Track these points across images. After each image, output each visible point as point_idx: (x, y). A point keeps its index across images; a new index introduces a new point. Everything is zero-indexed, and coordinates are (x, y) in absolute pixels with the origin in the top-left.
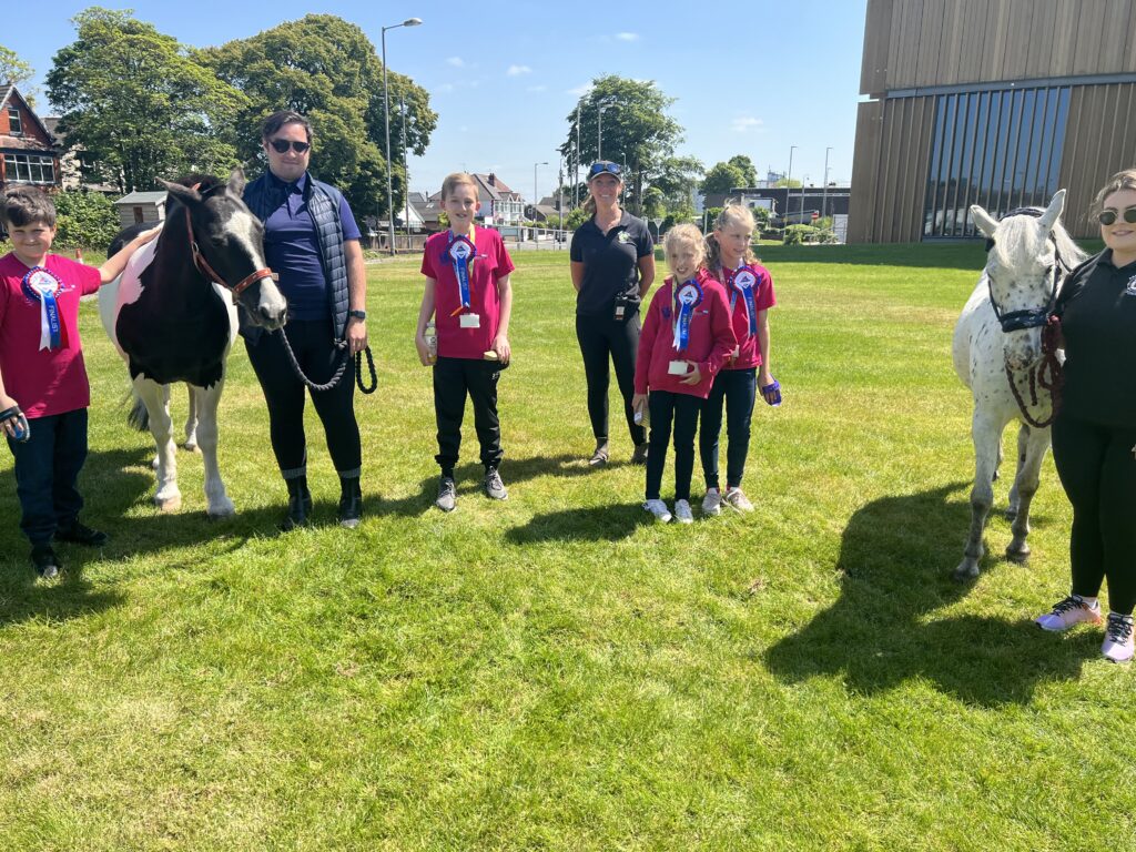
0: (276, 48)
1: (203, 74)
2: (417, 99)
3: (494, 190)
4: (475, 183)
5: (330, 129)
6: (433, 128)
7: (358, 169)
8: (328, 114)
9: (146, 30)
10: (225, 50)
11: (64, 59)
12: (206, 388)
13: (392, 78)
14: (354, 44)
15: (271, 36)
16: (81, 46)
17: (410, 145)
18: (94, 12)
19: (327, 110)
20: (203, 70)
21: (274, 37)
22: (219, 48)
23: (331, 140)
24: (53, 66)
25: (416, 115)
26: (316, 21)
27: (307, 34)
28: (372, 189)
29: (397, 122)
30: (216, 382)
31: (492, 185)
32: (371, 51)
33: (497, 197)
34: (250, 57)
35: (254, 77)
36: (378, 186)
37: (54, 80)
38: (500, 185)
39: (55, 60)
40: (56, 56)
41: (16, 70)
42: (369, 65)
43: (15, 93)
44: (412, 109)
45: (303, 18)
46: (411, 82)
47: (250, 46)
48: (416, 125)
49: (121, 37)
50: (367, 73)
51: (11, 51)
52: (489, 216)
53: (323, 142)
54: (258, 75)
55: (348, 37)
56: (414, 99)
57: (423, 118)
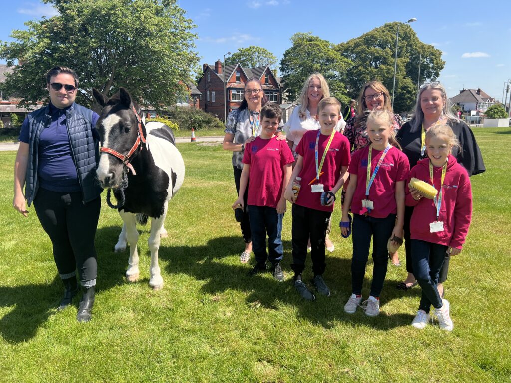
0: (369, 40)
1: (335, 55)
2: (435, 55)
3: (479, 97)
4: (338, 104)
5: (388, 73)
6: (442, 68)
7: (399, 90)
8: (388, 67)
9: (317, 39)
10: (347, 44)
11: (287, 54)
12: (155, 219)
13: (422, 47)
14: (405, 33)
15: (367, 35)
16: (293, 49)
17: (429, 77)
18: (298, 34)
19: (388, 65)
20: (336, 53)
21: (368, 35)
22: (346, 43)
23: (388, 78)
24: (283, 57)
25: (433, 63)
26: (389, 26)
27: (384, 32)
28: (405, 99)
29: (423, 67)
30: (161, 216)
31: (479, 94)
32: (414, 35)
33: (480, 100)
34: (357, 45)
35: (358, 53)
36: (409, 98)
37: (283, 63)
38: (484, 94)
39: (284, 55)
40: (285, 53)
41: (272, 60)
42: (412, 42)
43: (268, 68)
44: (432, 61)
45: (383, 25)
46: (433, 47)
47: (358, 41)
48: (433, 68)
49: (306, 43)
50: (411, 46)
51: (271, 53)
52: (473, 110)
53: (383, 79)
54: (359, 53)
55: (403, 30)
56: (433, 55)
57: (436, 64)
